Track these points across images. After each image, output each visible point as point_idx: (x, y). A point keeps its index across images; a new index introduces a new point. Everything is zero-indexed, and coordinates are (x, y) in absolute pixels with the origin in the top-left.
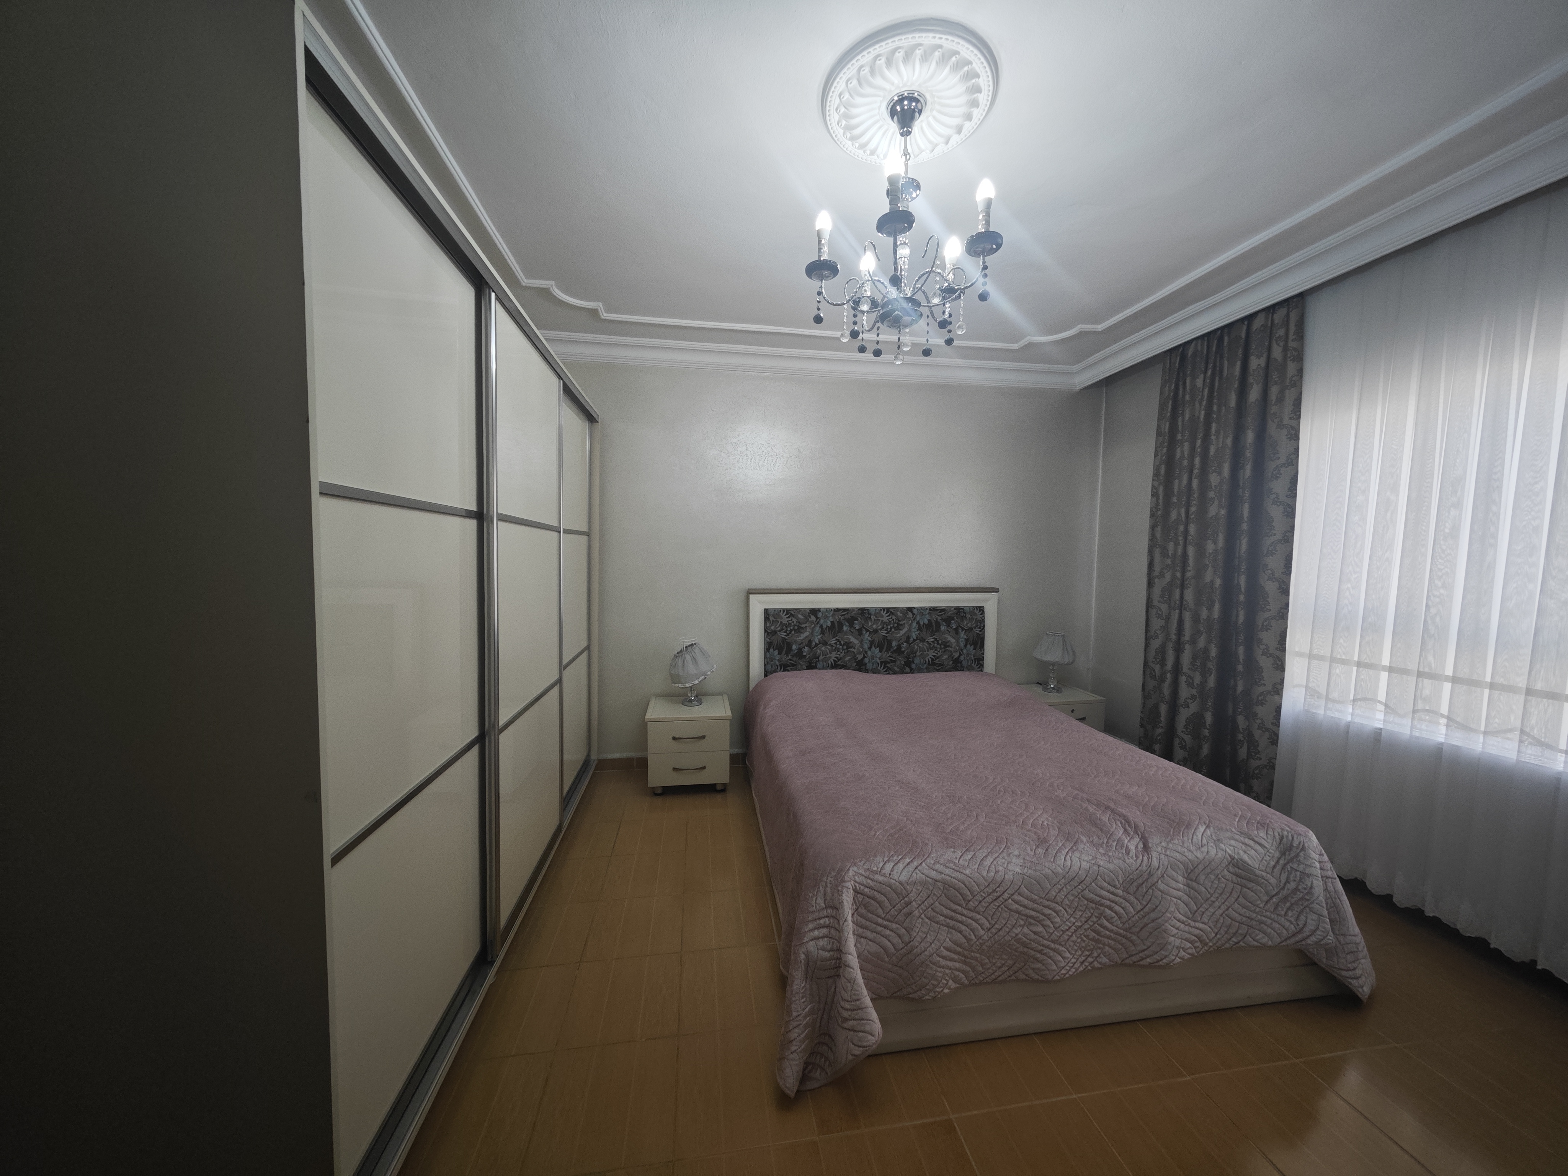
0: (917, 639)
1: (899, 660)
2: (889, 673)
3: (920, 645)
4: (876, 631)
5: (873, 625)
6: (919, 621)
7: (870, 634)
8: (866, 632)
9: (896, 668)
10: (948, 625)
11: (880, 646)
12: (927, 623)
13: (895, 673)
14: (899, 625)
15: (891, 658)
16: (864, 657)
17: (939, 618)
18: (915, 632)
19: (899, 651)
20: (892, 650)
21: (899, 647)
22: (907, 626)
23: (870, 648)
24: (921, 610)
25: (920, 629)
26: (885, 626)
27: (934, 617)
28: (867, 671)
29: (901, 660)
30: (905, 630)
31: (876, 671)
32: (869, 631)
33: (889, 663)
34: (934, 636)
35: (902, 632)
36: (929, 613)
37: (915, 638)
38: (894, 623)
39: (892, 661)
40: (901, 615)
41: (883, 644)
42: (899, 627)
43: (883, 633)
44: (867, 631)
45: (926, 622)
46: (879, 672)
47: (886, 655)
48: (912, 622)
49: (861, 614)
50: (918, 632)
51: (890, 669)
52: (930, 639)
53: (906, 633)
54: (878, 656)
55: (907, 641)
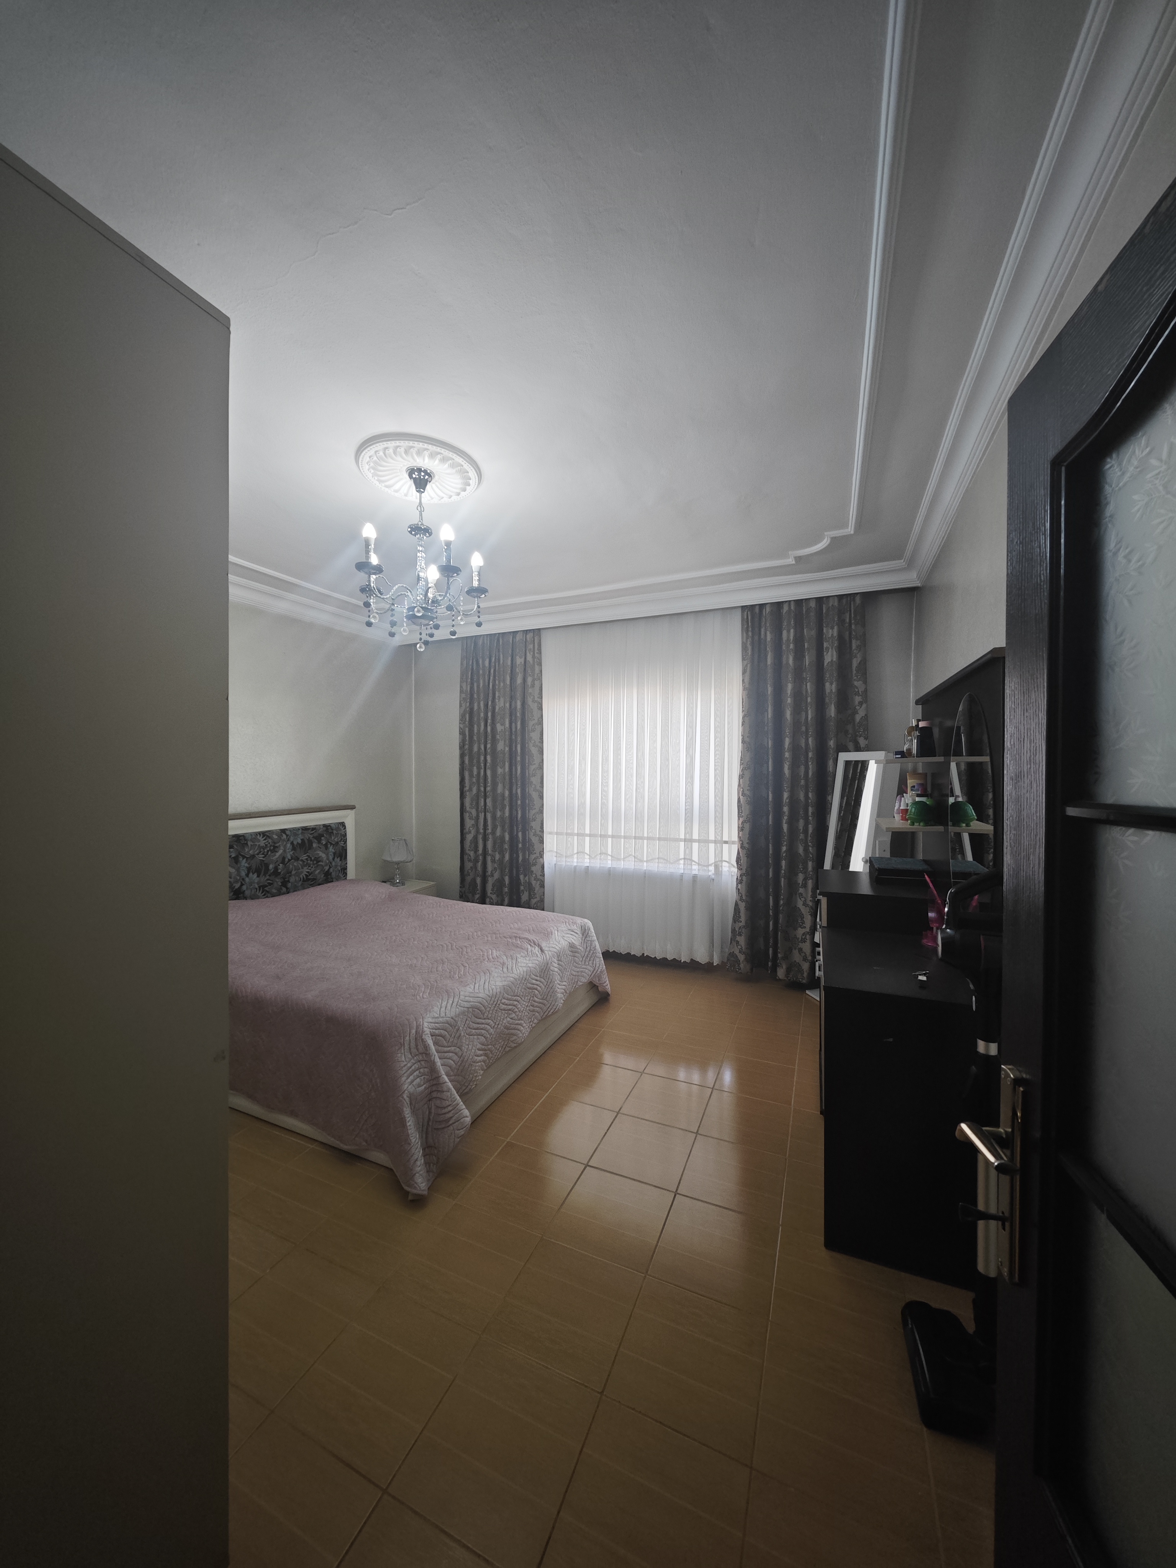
0: (292, 859)
1: (276, 881)
2: (267, 897)
3: (295, 864)
4: (253, 856)
5: (250, 850)
6: (292, 841)
7: (246, 860)
8: (243, 859)
9: (274, 891)
10: (319, 842)
11: (258, 872)
12: (300, 843)
13: (273, 896)
14: (275, 847)
15: (269, 881)
16: (242, 885)
17: (311, 836)
18: (289, 852)
19: (276, 873)
20: (269, 873)
21: (276, 868)
22: (282, 848)
23: (247, 875)
24: (294, 831)
25: (294, 849)
26: (262, 850)
27: (307, 835)
28: (245, 898)
29: (278, 882)
30: (281, 851)
31: (253, 898)
32: (246, 857)
33: (268, 886)
34: (307, 854)
35: (278, 854)
36: (302, 833)
37: (290, 858)
38: (271, 846)
39: (270, 884)
40: (277, 837)
41: (261, 869)
42: (275, 849)
43: (261, 857)
44: (244, 857)
45: (300, 841)
46: (258, 898)
47: (263, 879)
48: (286, 843)
49: (236, 841)
50: (292, 852)
51: (268, 892)
52: (304, 857)
53: (281, 855)
54: (256, 881)
55: (283, 862)
